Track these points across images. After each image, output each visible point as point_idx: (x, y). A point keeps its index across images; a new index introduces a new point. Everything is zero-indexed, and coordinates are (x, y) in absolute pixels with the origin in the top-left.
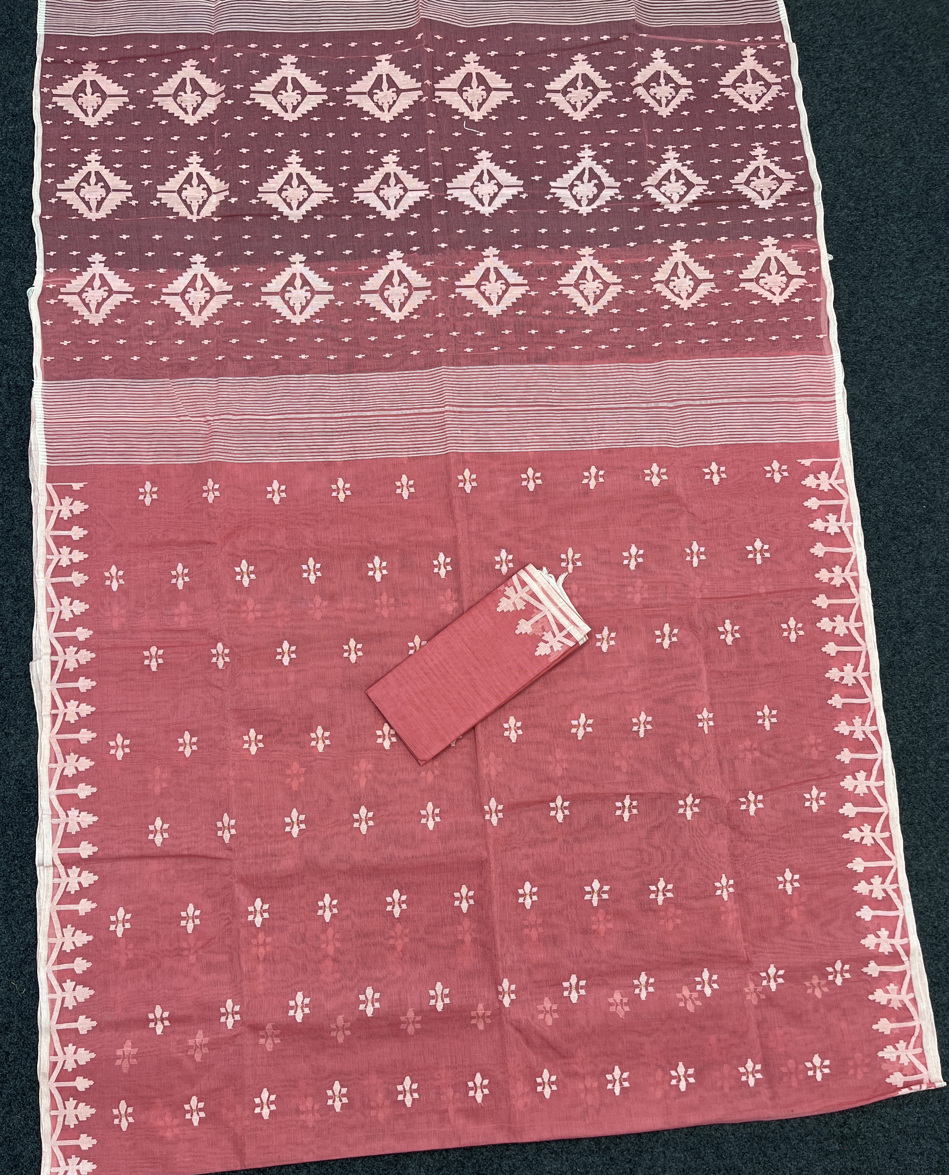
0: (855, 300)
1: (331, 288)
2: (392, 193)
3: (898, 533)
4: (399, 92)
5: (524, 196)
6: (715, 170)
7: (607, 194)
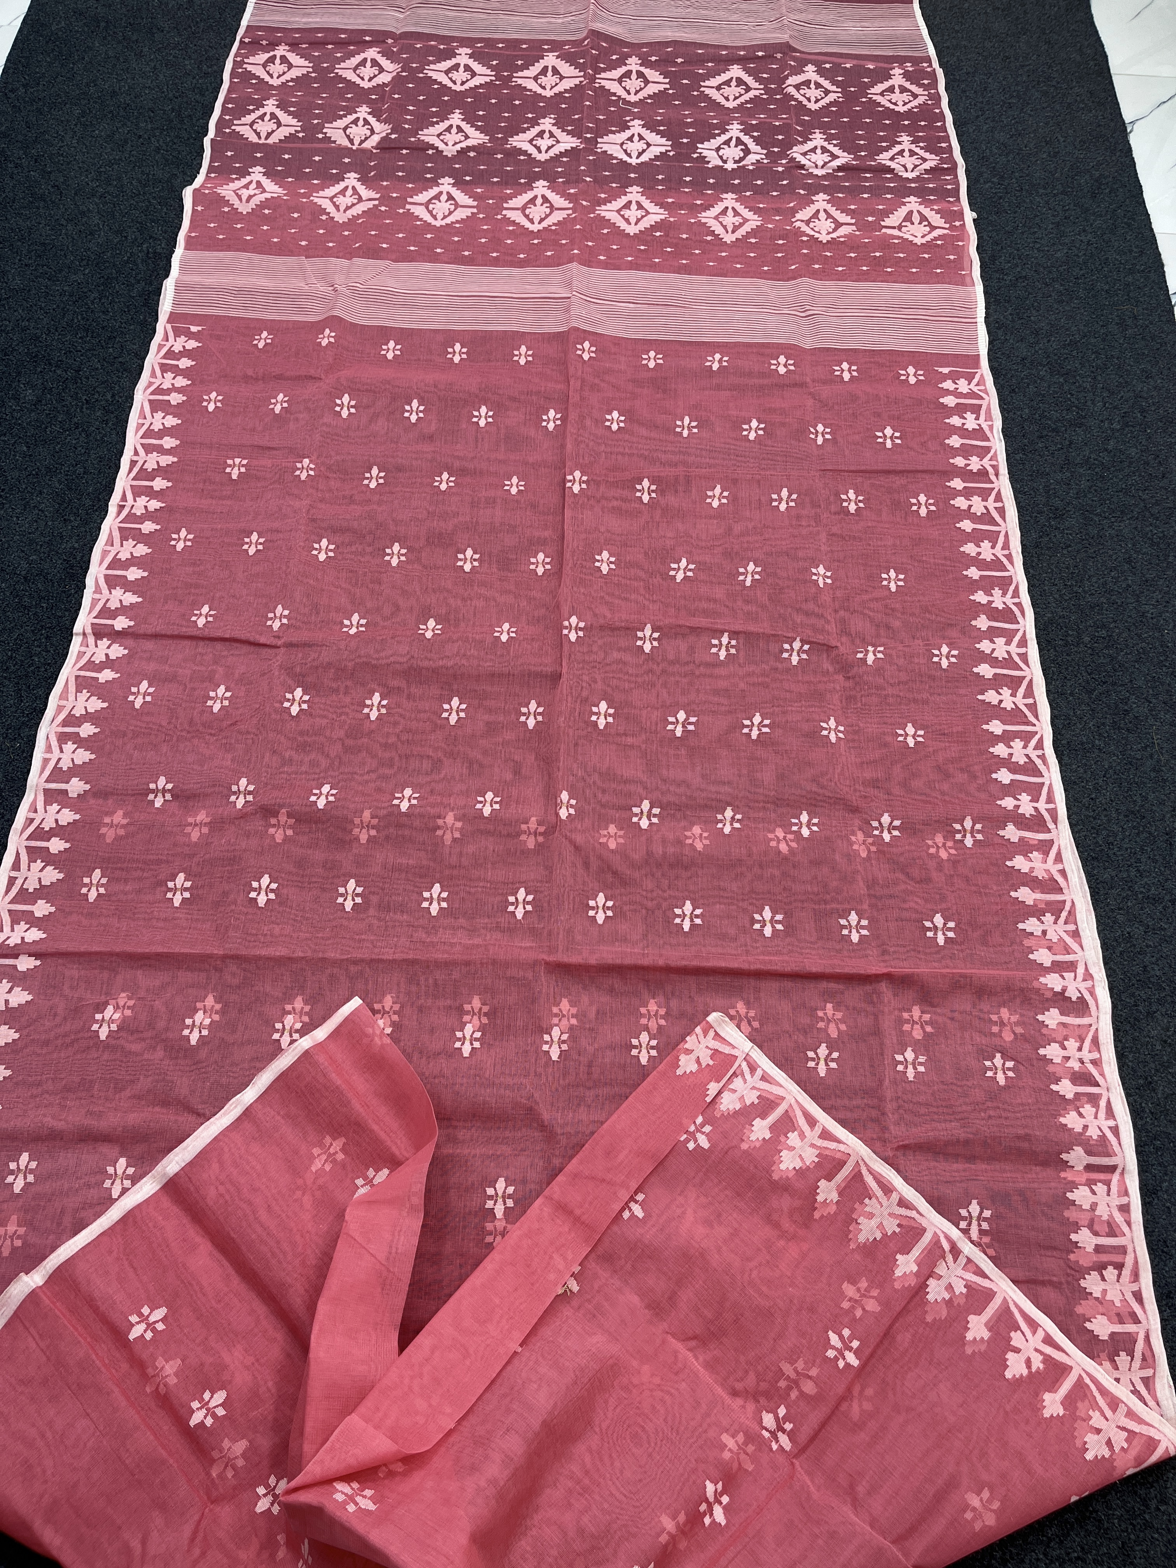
0: (999, 248)
1: (475, 203)
2: (544, 143)
3: (1045, 433)
4: (562, 78)
5: (671, 154)
6: (861, 148)
7: (752, 158)
